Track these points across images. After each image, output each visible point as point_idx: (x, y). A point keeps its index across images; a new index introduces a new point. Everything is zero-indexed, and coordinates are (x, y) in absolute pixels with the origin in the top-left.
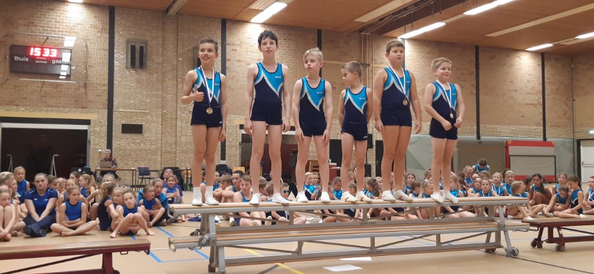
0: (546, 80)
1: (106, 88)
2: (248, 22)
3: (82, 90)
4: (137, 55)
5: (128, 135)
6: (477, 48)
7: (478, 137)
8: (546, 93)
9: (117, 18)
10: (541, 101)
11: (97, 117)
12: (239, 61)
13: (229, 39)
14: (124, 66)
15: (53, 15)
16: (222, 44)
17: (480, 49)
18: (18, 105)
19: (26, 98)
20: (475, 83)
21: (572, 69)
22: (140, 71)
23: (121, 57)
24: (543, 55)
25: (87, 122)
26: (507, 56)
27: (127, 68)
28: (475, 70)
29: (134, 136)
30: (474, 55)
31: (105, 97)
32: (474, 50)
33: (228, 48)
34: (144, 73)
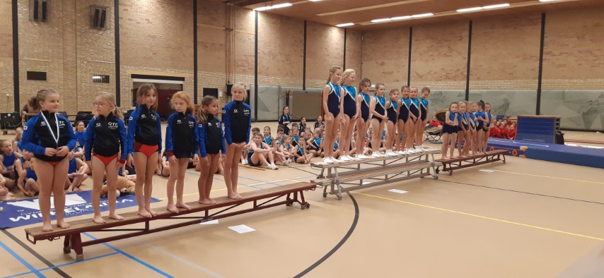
0: (346, 48)
1: (11, 38)
4: (40, 10)
5: (33, 82)
6: (305, 22)
7: (304, 89)
8: (346, 57)
11: (4, 64)
13: (121, 0)
14: (27, 19)
17: (307, 23)
20: (303, 48)
21: (362, 42)
22: (42, 24)
23: (24, 11)
24: (345, 30)
26: (324, 29)
27: (30, 20)
28: (303, 39)
29: (39, 82)
30: (303, 27)
31: (11, 46)
32: (304, 24)
33: (121, 8)
34: (46, 26)
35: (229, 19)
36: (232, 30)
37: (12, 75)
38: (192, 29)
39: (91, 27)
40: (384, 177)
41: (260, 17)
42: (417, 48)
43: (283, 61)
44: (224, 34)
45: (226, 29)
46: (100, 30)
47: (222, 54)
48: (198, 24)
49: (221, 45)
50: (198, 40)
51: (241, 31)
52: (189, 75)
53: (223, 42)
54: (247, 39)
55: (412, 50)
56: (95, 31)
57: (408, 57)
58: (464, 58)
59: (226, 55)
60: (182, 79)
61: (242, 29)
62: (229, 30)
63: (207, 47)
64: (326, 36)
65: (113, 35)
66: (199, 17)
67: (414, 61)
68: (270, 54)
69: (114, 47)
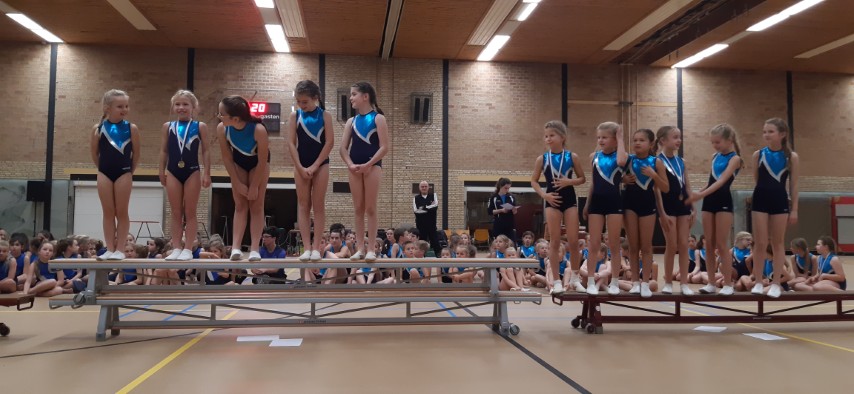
2: (474, 61)
5: (339, 195)
6: (789, 75)
9: (328, 67)
12: (463, 107)
13: (452, 82)
15: (262, 67)
16: (444, 88)
17: (793, 75)
32: (785, 77)
33: (451, 93)
35: (626, 87)
36: (631, 103)
38: (560, 109)
39: (411, 123)
41: (686, 78)
44: (615, 110)
45: (620, 103)
46: (423, 124)
48: (569, 102)
50: (570, 124)
51: (649, 104)
54: (661, 115)
56: (417, 126)
61: (650, 100)
62: (624, 105)
63: (584, 134)
65: (440, 129)
66: (571, 91)
69: (441, 146)
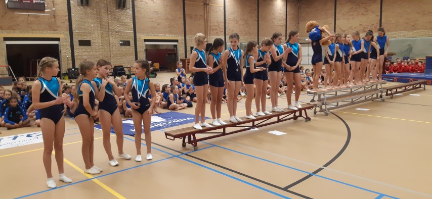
0: (288, 13)
1: (67, 18)
3: (53, 19)
5: (83, 47)
8: (287, 19)
10: (285, 24)
11: (64, 36)
14: (76, 4)
18: (14, 30)
19: (19, 25)
20: (257, 15)
21: (299, 7)
22: (86, 7)
25: (58, 39)
27: (78, 5)
28: (257, 8)
29: (86, 47)
31: (67, 23)
34: (88, 9)
36: (208, 4)
37: (69, 43)
38: (182, 5)
39: (117, 8)
40: (351, 100)
42: (341, 10)
43: (243, 25)
44: (203, 7)
45: (204, 4)
46: (123, 9)
47: (202, 22)
48: (185, 2)
49: (201, 15)
50: (186, 13)
51: (214, 5)
52: (180, 38)
53: (203, 14)
54: (218, 10)
55: (337, 12)
56: (120, 10)
57: (334, 17)
58: (377, 16)
59: (205, 22)
60: (177, 41)
61: (215, 3)
62: (206, 5)
63: (192, 18)
64: (273, 5)
65: (131, 12)
67: (339, 19)
68: (234, 20)
69: (132, 22)
